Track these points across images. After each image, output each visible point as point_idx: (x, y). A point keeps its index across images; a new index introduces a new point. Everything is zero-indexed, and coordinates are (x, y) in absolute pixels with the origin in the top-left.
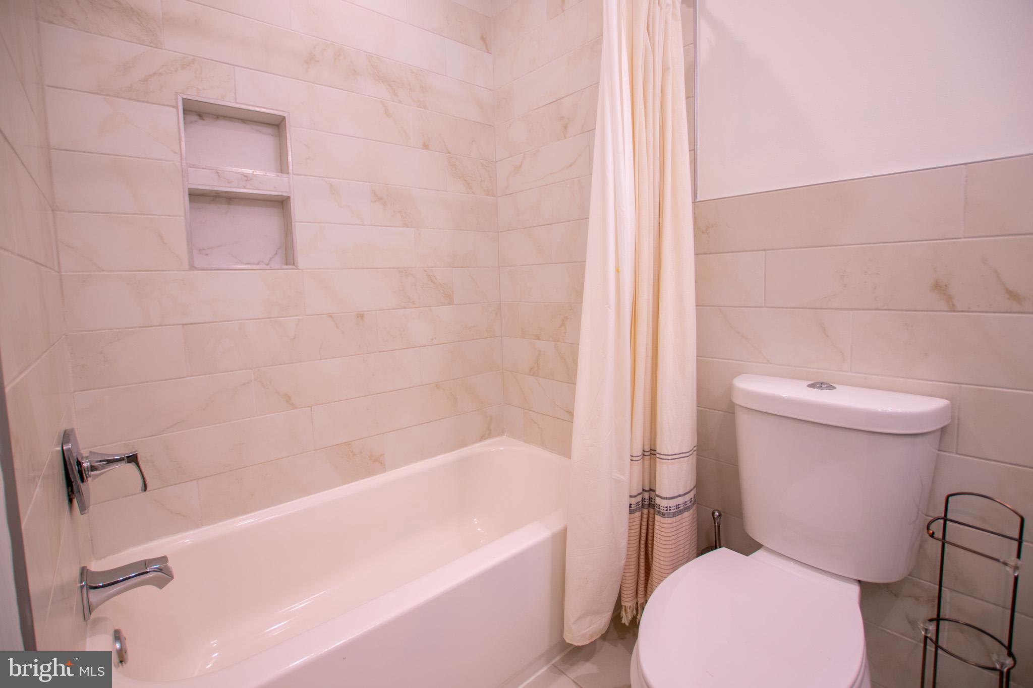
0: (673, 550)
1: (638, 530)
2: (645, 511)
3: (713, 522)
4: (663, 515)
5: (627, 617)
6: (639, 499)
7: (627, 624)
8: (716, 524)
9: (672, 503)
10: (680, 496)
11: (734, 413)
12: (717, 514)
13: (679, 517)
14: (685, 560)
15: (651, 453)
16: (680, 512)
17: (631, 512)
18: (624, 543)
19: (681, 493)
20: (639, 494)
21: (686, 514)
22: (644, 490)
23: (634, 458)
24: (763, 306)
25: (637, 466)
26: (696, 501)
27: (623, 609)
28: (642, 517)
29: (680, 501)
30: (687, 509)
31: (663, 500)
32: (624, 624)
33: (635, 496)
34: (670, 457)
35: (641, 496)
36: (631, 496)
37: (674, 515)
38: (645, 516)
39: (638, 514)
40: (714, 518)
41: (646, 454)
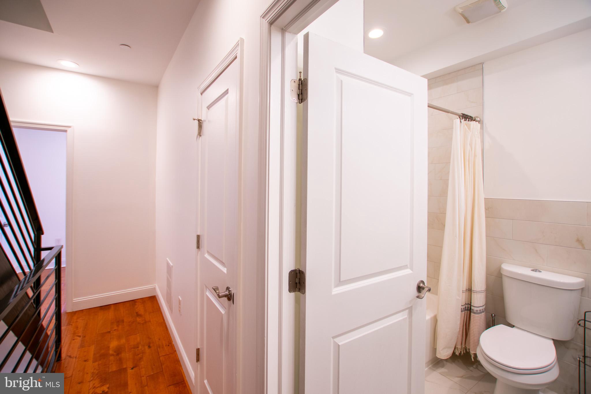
0: (478, 326)
1: (463, 318)
2: (466, 312)
3: (492, 318)
4: (474, 313)
5: (458, 352)
6: (464, 307)
7: (458, 355)
8: (493, 319)
9: (478, 309)
10: (481, 306)
11: (502, 278)
12: (493, 315)
13: (480, 315)
14: (482, 331)
15: (470, 290)
16: (481, 313)
17: (462, 311)
18: (459, 323)
19: (482, 306)
20: (464, 305)
21: (483, 314)
22: (466, 304)
23: (463, 292)
24: (512, 239)
25: (464, 294)
26: (485, 309)
27: (457, 349)
28: (465, 314)
29: (481, 308)
30: (483, 312)
31: (475, 308)
32: (457, 355)
33: (463, 306)
34: (478, 292)
35: (464, 306)
36: (462, 306)
37: (479, 313)
38: (466, 314)
39: (463, 312)
40: (492, 317)
41: (467, 290)
